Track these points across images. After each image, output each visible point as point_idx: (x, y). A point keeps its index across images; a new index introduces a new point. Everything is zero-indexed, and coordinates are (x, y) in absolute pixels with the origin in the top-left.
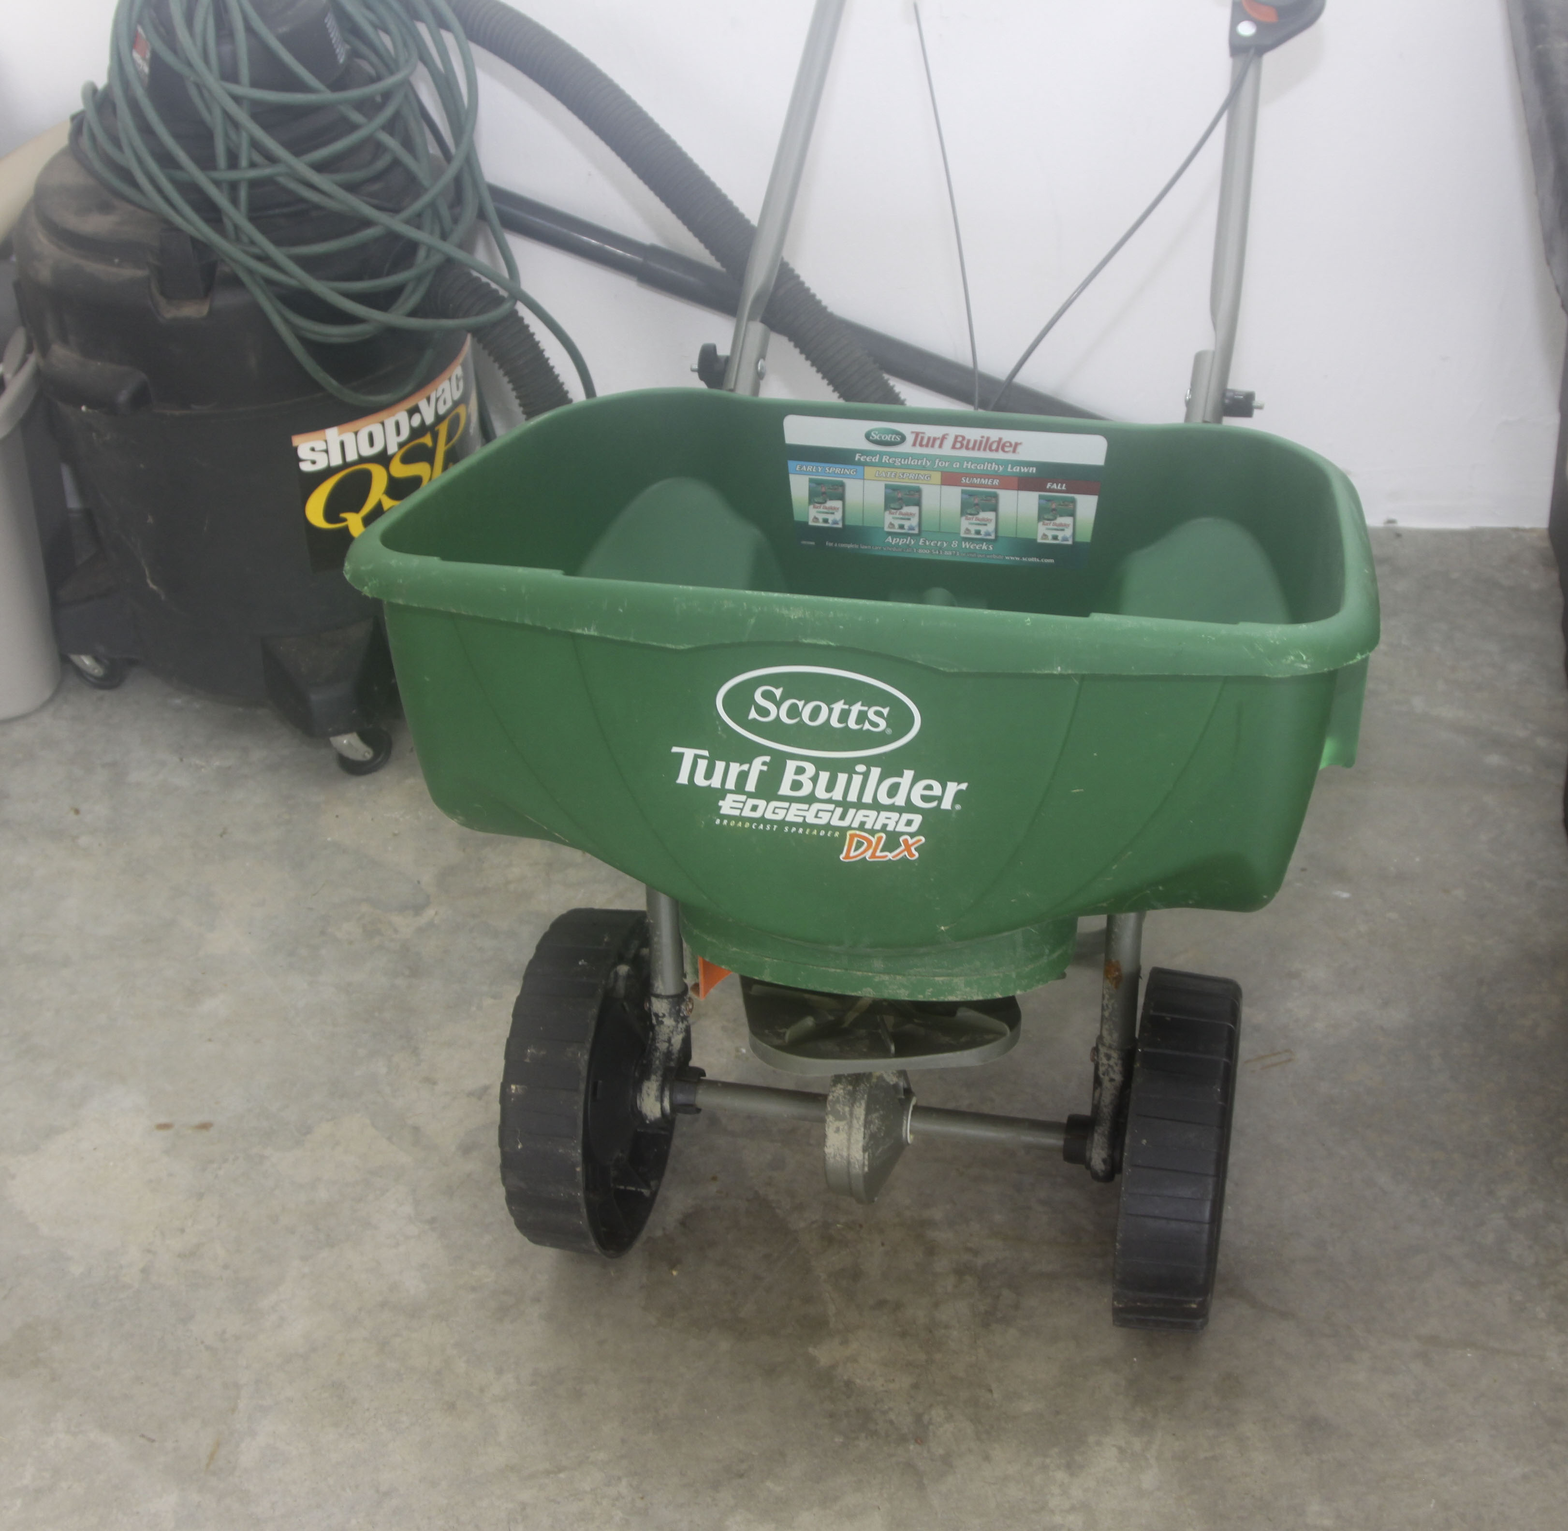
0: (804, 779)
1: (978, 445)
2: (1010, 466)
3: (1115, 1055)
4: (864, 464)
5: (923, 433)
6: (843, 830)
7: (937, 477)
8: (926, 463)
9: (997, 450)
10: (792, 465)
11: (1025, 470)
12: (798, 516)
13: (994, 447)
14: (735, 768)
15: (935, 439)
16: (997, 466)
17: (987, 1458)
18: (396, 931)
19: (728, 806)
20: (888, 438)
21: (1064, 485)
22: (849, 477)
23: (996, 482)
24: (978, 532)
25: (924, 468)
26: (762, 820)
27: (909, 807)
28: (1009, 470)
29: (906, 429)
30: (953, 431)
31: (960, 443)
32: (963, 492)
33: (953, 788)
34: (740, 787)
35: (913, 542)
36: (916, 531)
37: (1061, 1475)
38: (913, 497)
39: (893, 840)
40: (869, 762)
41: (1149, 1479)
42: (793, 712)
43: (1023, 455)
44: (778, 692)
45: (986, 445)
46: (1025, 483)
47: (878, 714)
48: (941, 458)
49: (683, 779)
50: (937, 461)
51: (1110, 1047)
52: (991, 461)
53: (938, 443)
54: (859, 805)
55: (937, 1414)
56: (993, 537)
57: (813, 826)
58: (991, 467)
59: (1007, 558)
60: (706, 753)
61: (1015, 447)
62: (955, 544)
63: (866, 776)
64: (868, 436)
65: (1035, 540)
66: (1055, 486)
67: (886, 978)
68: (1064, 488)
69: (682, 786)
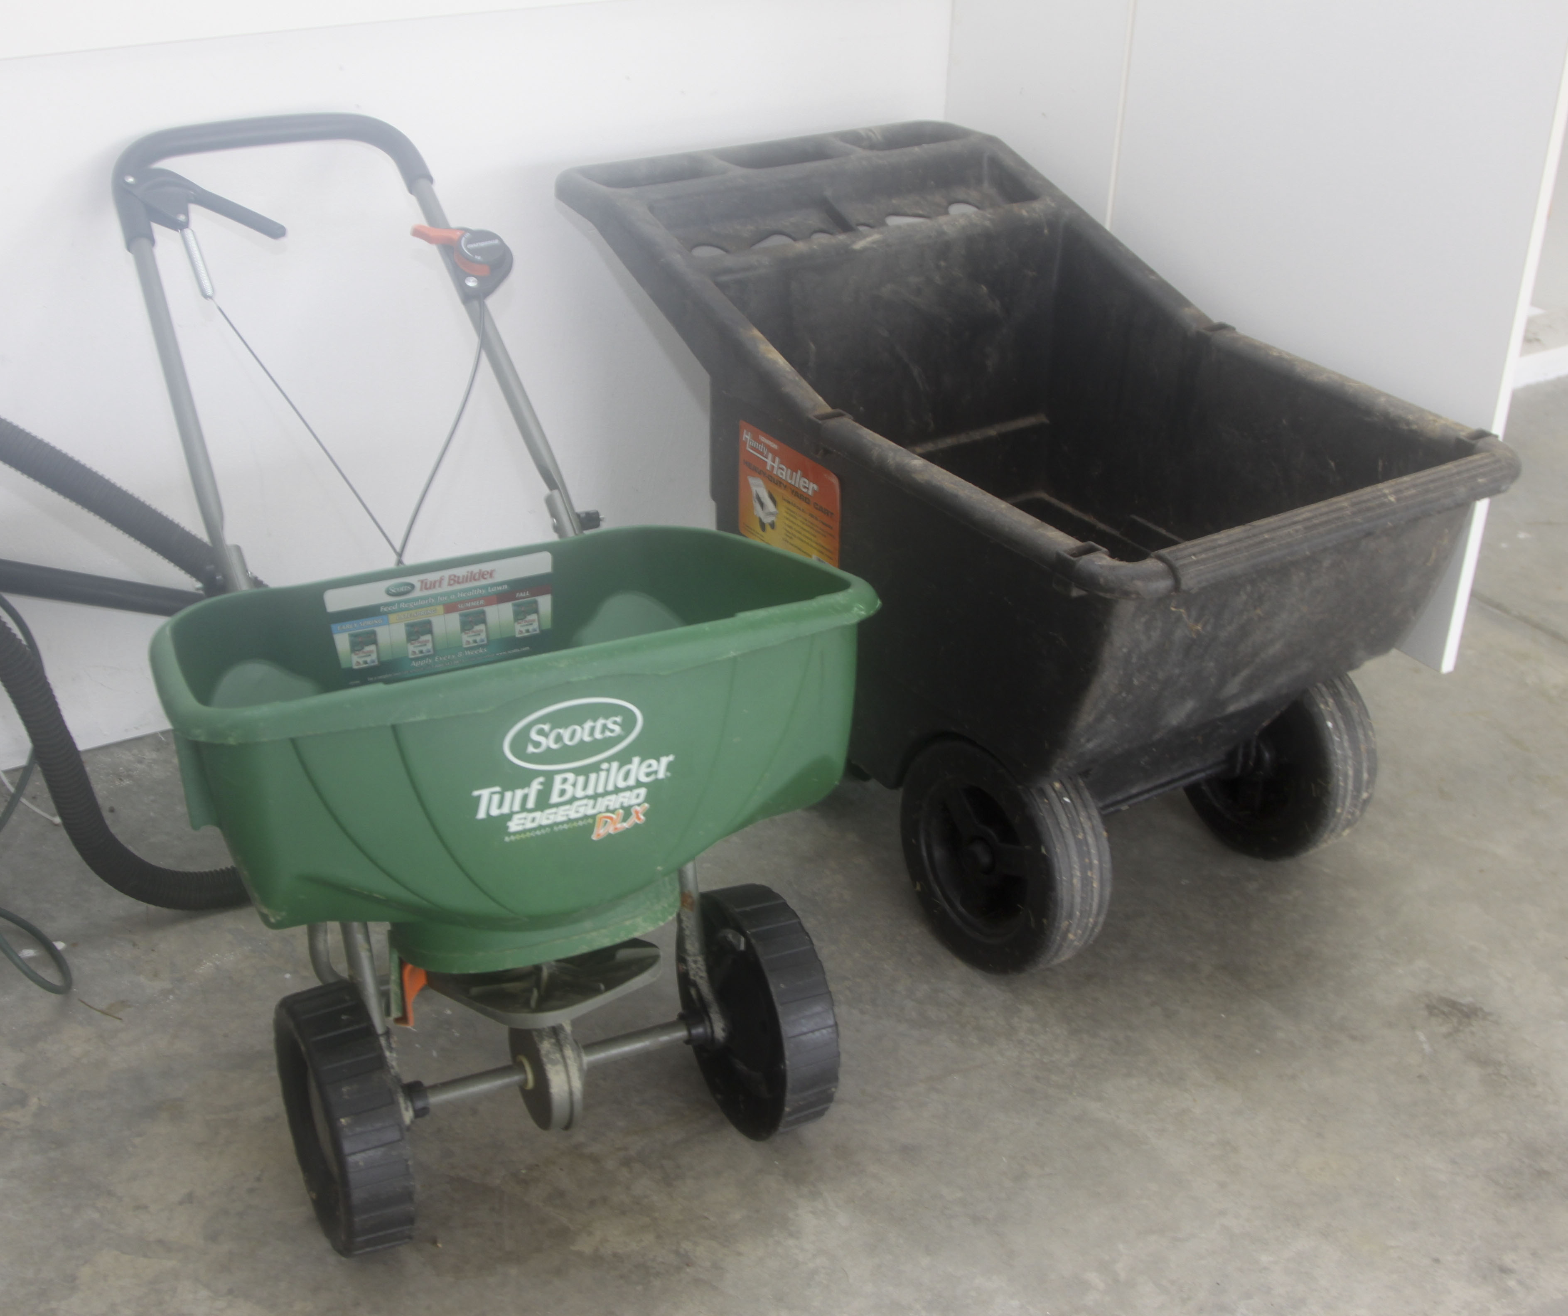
0: (568, 787)
1: (466, 579)
2: (489, 588)
3: (700, 959)
4: (386, 613)
5: (426, 579)
6: (593, 817)
7: (440, 609)
8: (431, 600)
9: (479, 579)
10: (335, 627)
11: (500, 588)
12: (344, 664)
13: (477, 577)
14: (519, 793)
15: (435, 582)
16: (480, 591)
17: (740, 1254)
18: (17, 1123)
19: (514, 826)
20: (402, 589)
21: (528, 592)
22: (378, 625)
23: (482, 602)
24: (475, 641)
25: (431, 605)
26: (541, 827)
27: (639, 784)
28: (489, 591)
29: (414, 580)
30: (447, 573)
31: (455, 580)
32: (461, 615)
33: (665, 760)
34: (524, 809)
35: (430, 661)
36: (432, 652)
37: (791, 1242)
38: (425, 628)
39: (627, 811)
40: (609, 760)
41: (843, 1218)
42: (559, 739)
43: (499, 578)
44: (546, 727)
45: (472, 577)
46: (502, 598)
47: (615, 723)
48: (442, 595)
49: (481, 814)
50: (439, 598)
51: (695, 955)
52: (476, 588)
53: (437, 584)
54: (606, 793)
55: (686, 1246)
56: (485, 642)
57: (577, 820)
58: (477, 592)
59: (497, 654)
60: (497, 789)
61: (491, 574)
62: (460, 654)
63: (608, 770)
64: (389, 593)
65: (515, 636)
66: (521, 595)
67: (594, 934)
68: (527, 594)
69: (483, 820)
